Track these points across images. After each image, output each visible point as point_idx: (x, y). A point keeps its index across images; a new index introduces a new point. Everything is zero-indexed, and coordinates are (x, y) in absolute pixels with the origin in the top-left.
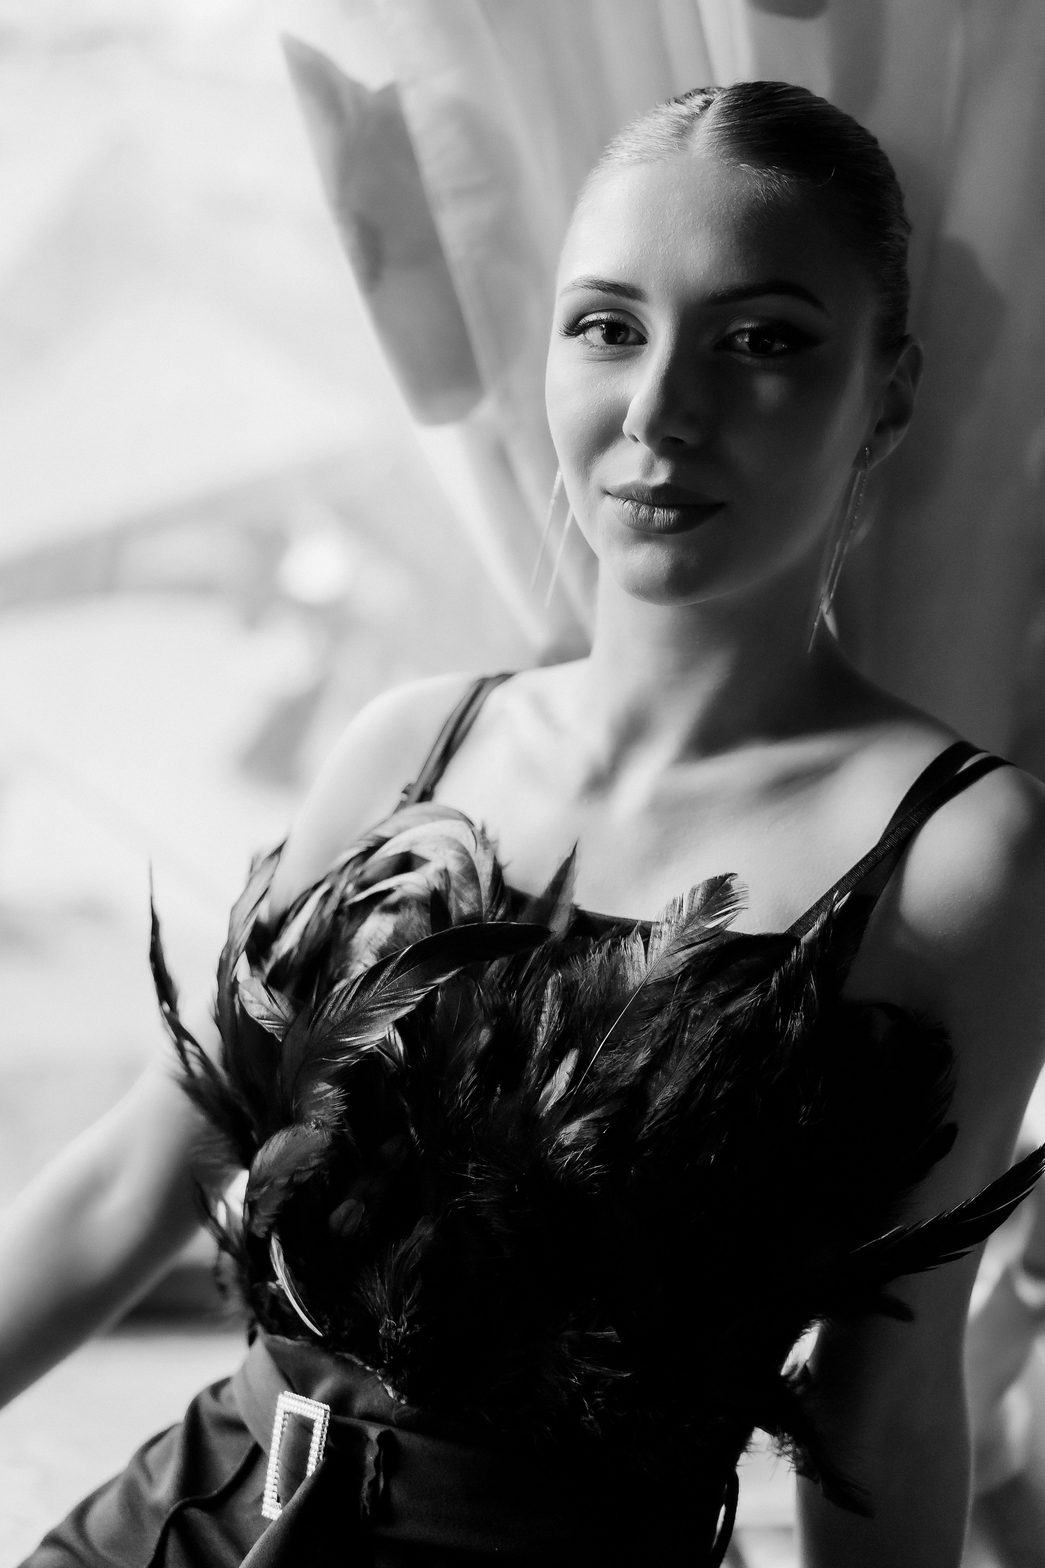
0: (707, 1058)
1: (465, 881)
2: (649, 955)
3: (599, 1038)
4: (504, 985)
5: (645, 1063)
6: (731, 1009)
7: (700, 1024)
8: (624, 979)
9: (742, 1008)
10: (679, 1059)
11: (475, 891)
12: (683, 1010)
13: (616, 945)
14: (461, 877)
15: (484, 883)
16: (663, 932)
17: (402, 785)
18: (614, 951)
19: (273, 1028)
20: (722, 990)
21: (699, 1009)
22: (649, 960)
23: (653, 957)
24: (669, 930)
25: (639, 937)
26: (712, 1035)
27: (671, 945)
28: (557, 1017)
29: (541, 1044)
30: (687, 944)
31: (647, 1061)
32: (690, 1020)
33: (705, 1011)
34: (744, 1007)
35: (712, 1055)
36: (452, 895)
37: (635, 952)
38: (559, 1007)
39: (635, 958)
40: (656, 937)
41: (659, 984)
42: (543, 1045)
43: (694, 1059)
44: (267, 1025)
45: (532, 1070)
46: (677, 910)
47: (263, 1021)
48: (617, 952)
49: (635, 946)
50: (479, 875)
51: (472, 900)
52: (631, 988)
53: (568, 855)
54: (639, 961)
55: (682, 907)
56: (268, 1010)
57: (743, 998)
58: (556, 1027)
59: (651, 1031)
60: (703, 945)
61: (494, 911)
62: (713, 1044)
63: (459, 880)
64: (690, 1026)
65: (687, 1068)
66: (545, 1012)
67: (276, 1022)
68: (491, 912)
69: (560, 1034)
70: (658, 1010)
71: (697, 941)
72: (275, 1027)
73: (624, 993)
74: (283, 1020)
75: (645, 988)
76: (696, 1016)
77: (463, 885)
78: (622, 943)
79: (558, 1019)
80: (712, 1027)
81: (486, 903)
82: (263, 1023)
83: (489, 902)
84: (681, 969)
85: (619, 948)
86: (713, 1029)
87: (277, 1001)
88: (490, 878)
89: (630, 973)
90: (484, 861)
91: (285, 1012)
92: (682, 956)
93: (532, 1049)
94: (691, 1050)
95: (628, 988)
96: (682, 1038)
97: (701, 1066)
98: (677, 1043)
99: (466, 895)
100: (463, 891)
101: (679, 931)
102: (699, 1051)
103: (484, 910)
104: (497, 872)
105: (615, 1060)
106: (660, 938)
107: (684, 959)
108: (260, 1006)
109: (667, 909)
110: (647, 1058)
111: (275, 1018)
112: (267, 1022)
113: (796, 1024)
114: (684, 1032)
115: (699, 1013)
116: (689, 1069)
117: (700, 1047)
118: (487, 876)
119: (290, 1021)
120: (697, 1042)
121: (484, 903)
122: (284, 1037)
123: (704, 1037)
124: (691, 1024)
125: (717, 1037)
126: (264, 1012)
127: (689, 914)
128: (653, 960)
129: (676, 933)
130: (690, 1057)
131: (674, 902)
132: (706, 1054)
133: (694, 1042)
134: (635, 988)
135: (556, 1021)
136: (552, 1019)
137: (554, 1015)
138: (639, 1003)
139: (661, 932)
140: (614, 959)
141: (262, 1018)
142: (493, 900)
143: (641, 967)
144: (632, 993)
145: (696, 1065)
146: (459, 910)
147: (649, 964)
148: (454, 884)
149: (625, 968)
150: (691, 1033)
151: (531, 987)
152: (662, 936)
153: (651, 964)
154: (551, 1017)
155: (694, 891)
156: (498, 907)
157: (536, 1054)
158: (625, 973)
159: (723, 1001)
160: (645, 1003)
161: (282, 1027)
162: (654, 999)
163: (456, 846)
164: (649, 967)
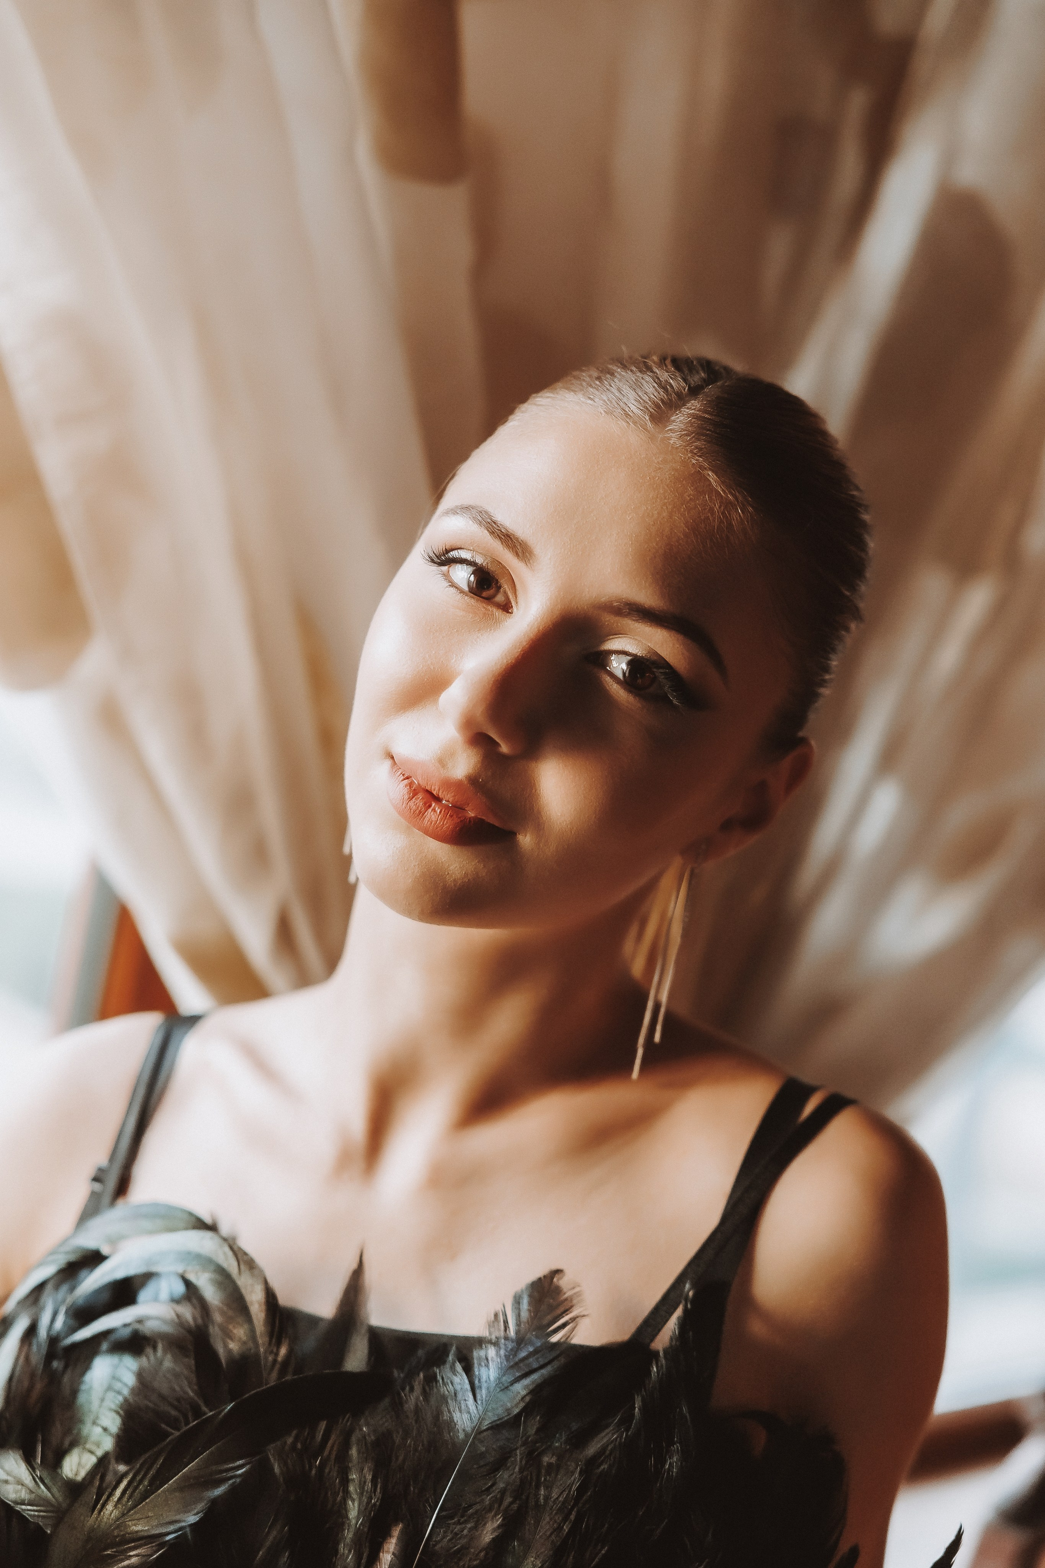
0: (572, 1517)
1: (230, 1313)
2: (478, 1391)
3: (430, 1506)
4: (299, 1446)
5: (497, 1534)
6: (592, 1449)
7: (557, 1475)
8: (451, 1425)
9: (604, 1449)
10: (537, 1523)
11: (246, 1326)
12: (533, 1458)
13: (431, 1380)
14: (225, 1308)
15: (257, 1315)
16: (489, 1359)
17: (89, 1171)
18: (431, 1389)
19: (38, 1516)
20: (575, 1426)
21: (553, 1456)
22: (478, 1397)
23: (483, 1393)
24: (497, 1355)
25: (459, 1367)
26: (574, 1488)
27: (504, 1375)
28: (370, 1485)
29: (354, 1522)
30: (523, 1372)
31: (500, 1531)
32: (543, 1471)
33: (560, 1457)
34: (607, 1446)
35: (578, 1513)
36: (214, 1331)
37: (458, 1387)
38: (370, 1469)
39: (460, 1396)
40: (482, 1366)
41: (496, 1427)
42: (357, 1524)
43: (555, 1522)
44: (28, 1510)
45: (347, 1557)
46: (502, 1328)
47: (24, 1507)
48: (435, 1390)
49: (456, 1380)
50: (249, 1304)
51: (244, 1338)
52: (461, 1436)
53: (354, 1265)
54: (465, 1400)
55: (507, 1322)
56: (31, 1492)
57: (603, 1434)
58: (370, 1498)
59: (498, 1492)
60: (544, 1371)
61: (275, 1350)
62: (577, 1499)
63: (223, 1313)
64: (545, 1479)
65: (548, 1533)
66: (353, 1480)
67: (42, 1508)
68: (271, 1352)
69: (377, 1507)
70: (502, 1461)
71: (535, 1365)
72: (41, 1514)
73: (454, 1444)
74: (52, 1505)
75: (478, 1432)
76: (550, 1465)
77: (230, 1319)
78: (439, 1377)
79: (371, 1488)
80: (573, 1477)
81: (262, 1340)
82: (22, 1509)
83: (267, 1339)
84: (522, 1405)
85: (436, 1384)
86: (575, 1480)
87: (46, 1481)
88: (264, 1307)
89: (457, 1416)
90: (252, 1285)
91: (57, 1494)
92: (520, 1389)
93: (344, 1530)
94: (551, 1509)
95: (458, 1437)
96: (537, 1495)
97: (566, 1528)
98: (532, 1502)
99: (235, 1331)
100: (231, 1327)
101: (510, 1356)
102: (560, 1510)
103: (262, 1350)
104: (270, 1297)
105: (456, 1534)
106: (487, 1366)
107: (524, 1393)
108: (20, 1487)
109: (489, 1326)
110: (499, 1527)
111: (42, 1502)
112: (29, 1507)
113: (673, 1463)
114: (538, 1487)
115: (553, 1460)
116: (551, 1534)
117: (562, 1505)
118: (260, 1305)
119: (64, 1505)
120: (557, 1498)
121: (260, 1342)
122: (55, 1527)
123: (564, 1491)
124: (545, 1476)
125: (581, 1490)
126: (24, 1495)
127: (517, 1332)
128: (484, 1397)
129: (507, 1358)
130: (551, 1519)
131: (496, 1315)
132: (570, 1513)
133: (552, 1500)
134: (467, 1436)
135: (369, 1491)
136: (363, 1488)
137: (365, 1482)
138: (474, 1457)
139: (487, 1359)
140: (433, 1401)
141: (23, 1503)
142: (271, 1334)
143: (470, 1407)
144: (465, 1442)
145: (560, 1528)
146: (230, 1351)
147: (479, 1402)
148: (218, 1318)
149: (449, 1411)
150: (546, 1488)
151: (332, 1447)
152: (488, 1363)
153: (482, 1403)
154: (362, 1484)
155: (517, 1300)
156: (279, 1345)
157: (349, 1535)
158: (451, 1418)
159: (579, 1440)
160: (482, 1455)
161: (50, 1514)
162: (493, 1448)
163: (212, 1268)
164: (480, 1407)
